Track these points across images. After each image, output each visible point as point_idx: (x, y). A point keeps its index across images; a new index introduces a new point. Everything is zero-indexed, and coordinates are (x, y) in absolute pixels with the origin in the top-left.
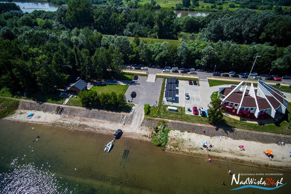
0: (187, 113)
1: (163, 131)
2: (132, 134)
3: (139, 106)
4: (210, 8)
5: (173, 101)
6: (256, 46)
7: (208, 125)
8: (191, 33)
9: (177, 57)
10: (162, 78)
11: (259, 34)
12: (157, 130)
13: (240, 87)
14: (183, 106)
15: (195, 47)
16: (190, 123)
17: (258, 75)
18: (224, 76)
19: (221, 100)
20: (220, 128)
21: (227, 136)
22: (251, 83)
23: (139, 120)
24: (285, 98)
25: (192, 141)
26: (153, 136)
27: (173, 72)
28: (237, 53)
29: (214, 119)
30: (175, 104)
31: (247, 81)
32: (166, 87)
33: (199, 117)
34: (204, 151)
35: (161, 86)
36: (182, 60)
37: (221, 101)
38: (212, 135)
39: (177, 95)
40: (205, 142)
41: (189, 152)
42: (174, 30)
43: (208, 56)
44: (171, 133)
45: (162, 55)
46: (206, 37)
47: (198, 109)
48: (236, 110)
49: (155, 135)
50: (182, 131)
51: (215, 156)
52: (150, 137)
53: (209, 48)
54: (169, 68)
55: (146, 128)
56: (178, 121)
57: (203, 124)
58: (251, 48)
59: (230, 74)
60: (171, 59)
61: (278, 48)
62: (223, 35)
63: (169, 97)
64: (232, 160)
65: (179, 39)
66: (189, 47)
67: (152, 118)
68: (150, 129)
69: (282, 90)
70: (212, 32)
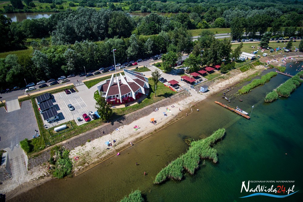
0: (79, 124)
1: (62, 158)
2: (21, 187)
3: (13, 148)
4: (50, 8)
5: (57, 120)
6: (109, 41)
7: (104, 125)
8: (41, 38)
9: (37, 69)
10: (28, 99)
12: (53, 162)
13: (113, 80)
14: (71, 119)
15: (53, 53)
16: (87, 132)
17: (122, 65)
18: (96, 74)
19: (104, 97)
20: (115, 121)
21: (122, 125)
22: (119, 73)
23: (22, 166)
24: (145, 77)
25: (96, 148)
26: (51, 171)
27: (40, 87)
28: (97, 51)
29: (106, 117)
30: (61, 122)
31: (116, 73)
32: (41, 108)
33: (93, 122)
34: (111, 149)
35: (32, 110)
36: (45, 71)
37: (104, 98)
38: (111, 131)
39: (58, 112)
40: (108, 141)
41: (98, 159)
43: (72, 59)
44: (71, 154)
45: (14, 72)
46: (60, 40)
47: (88, 115)
48: (119, 100)
49: (54, 168)
50: (83, 144)
51: (121, 147)
52: (49, 174)
53: (69, 51)
54: (32, 85)
55: (38, 168)
56: (74, 137)
57: (99, 126)
58: (106, 44)
59: (101, 71)
60: (30, 73)
61: (125, 39)
62: (77, 35)
63: (50, 117)
64: (134, 142)
65: (29, 47)
66: (46, 54)
67: (40, 152)
68: (44, 166)
69: (141, 71)
70: (64, 34)
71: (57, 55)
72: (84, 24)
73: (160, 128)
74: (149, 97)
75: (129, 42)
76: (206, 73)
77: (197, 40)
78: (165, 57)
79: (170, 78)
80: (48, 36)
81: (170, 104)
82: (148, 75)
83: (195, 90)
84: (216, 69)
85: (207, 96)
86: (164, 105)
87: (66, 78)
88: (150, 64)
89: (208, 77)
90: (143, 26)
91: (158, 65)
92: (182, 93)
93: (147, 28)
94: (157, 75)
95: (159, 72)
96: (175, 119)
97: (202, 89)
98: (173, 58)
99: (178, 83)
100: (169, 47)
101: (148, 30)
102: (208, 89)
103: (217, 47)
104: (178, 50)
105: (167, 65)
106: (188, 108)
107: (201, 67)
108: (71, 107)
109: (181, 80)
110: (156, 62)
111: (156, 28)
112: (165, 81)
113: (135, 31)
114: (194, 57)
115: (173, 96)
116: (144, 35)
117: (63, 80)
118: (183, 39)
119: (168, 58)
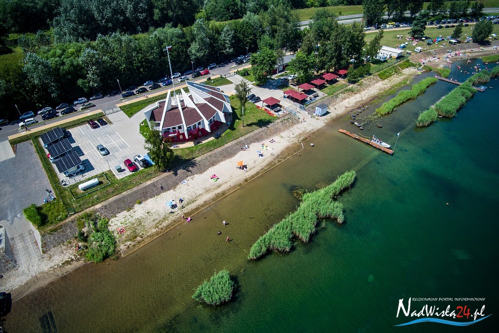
0: (119, 176)
1: (98, 231)
2: (36, 279)
3: (13, 220)
5: (82, 172)
6: (157, 32)
7: (161, 176)
10: (27, 140)
11: (150, 12)
12: (84, 238)
13: (170, 101)
14: (105, 169)
15: (59, 57)
16: (135, 189)
17: (182, 75)
18: (139, 92)
19: (158, 130)
20: (179, 170)
21: (192, 175)
22: (180, 90)
23: (31, 247)
25: (152, 212)
26: (82, 252)
27: (44, 118)
29: (164, 162)
30: (88, 175)
31: (174, 89)
32: (51, 153)
33: (142, 172)
34: (176, 213)
35: (36, 157)
36: (49, 91)
37: (158, 132)
38: (174, 186)
39: (82, 158)
41: (157, 229)
43: (94, 67)
44: (112, 225)
47: (133, 161)
48: (183, 134)
49: (87, 247)
50: (129, 208)
51: (193, 209)
52: (78, 257)
53: (88, 53)
54: (30, 115)
55: (60, 249)
56: (113, 198)
57: (154, 179)
58: (152, 38)
59: (147, 86)
60: (23, 95)
61: (184, 29)
62: (98, 24)
63: (69, 168)
64: (213, 199)
65: (14, 49)
66: (47, 60)
67: (59, 224)
68: (69, 245)
69: (216, 84)
70: (75, 23)
71: (67, 61)
72: (110, 4)
73: (253, 176)
74: (232, 128)
75: (192, 34)
76: (324, 83)
77: (308, 27)
78: (256, 59)
79: (264, 94)
80: (47, 28)
81: (267, 138)
82: (229, 91)
83: (306, 113)
84: (340, 76)
85: (326, 121)
86: (257, 139)
87: (88, 101)
88: (230, 72)
89: (328, 91)
90: (214, 4)
91: (245, 74)
92: (285, 118)
93: (221, 7)
94: (245, 89)
95: (247, 84)
96: (276, 161)
97: (318, 111)
98: (270, 60)
99: (279, 101)
100: (262, 41)
101: (224, 11)
102: (328, 110)
103: (342, 37)
104: (276, 45)
105: (259, 73)
106: (297, 142)
107: (316, 73)
108: (103, 149)
109: (284, 97)
110: (241, 68)
111: (238, 8)
112: (258, 100)
113: (199, 15)
114: (304, 58)
115: (273, 124)
116: (217, 21)
117: (82, 104)
118: (285, 27)
119: (261, 60)
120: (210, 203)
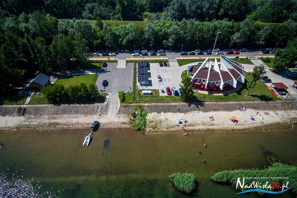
0: (161, 94)
1: (141, 116)
3: (113, 94)
5: (147, 85)
6: (216, 23)
7: (181, 103)
8: (155, 12)
9: (145, 39)
10: (132, 62)
11: (218, 10)
12: (135, 116)
13: (205, 64)
14: (157, 88)
15: (161, 27)
16: (165, 104)
17: (220, 51)
18: (191, 54)
20: (192, 104)
21: (198, 110)
22: (215, 59)
23: (115, 109)
25: (168, 120)
26: (131, 122)
28: (201, 31)
29: (186, 96)
30: (149, 88)
31: (211, 58)
32: (138, 72)
33: (173, 97)
34: (180, 127)
35: (133, 70)
36: (150, 42)
37: (191, 79)
38: (186, 112)
39: (149, 79)
40: (180, 119)
41: (167, 130)
42: (138, 10)
43: (174, 36)
44: (148, 116)
45: (129, 38)
46: (170, 16)
47: (171, 89)
48: (204, 85)
49: (134, 121)
50: (159, 112)
51: (190, 130)
52: (129, 123)
53: (175, 28)
54: (138, 51)
55: (124, 116)
56: (154, 104)
57: (177, 103)
58: (212, 25)
59: (196, 52)
60: (139, 41)
61: (235, 23)
62: (186, 13)
63: (142, 81)
64: (205, 131)
65: (144, 19)
66: (155, 27)
67: (128, 105)
68: (128, 116)
69: (241, 62)
70: (175, 11)
71: (163, 30)
72: (197, 3)
73: (239, 130)
74: (239, 93)
75: (239, 27)
79: (276, 79)
80: (161, 11)
81: (264, 110)
82: (248, 69)
86: (255, 107)
87: (164, 52)
88: (255, 57)
90: (265, 10)
91: (267, 61)
92: (287, 102)
93: (269, 13)
94: (261, 71)
95: (265, 68)
96: (263, 128)
99: (287, 88)
100: (292, 42)
101: (270, 16)
105: (279, 63)
106: (289, 123)
109: (294, 86)
111: (282, 16)
112: (269, 81)
113: (250, 16)
115: (273, 102)
116: (261, 22)
117: (161, 53)
119: (285, 55)
120: (202, 132)
